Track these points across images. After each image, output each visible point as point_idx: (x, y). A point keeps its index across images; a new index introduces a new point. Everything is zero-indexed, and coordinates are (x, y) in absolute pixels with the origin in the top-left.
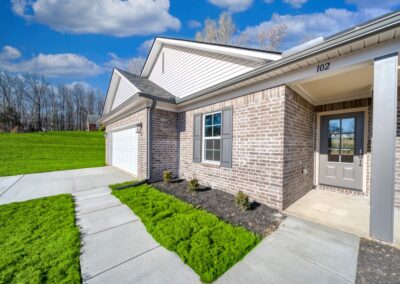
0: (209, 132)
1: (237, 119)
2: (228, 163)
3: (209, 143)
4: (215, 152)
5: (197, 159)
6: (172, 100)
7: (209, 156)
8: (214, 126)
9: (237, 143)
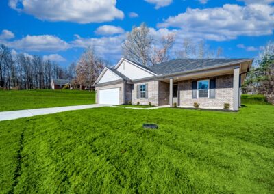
0: (141, 90)
1: (149, 87)
2: (147, 98)
3: (142, 93)
4: (143, 95)
5: (138, 98)
6: (131, 81)
7: (142, 97)
8: (143, 88)
9: (149, 93)
